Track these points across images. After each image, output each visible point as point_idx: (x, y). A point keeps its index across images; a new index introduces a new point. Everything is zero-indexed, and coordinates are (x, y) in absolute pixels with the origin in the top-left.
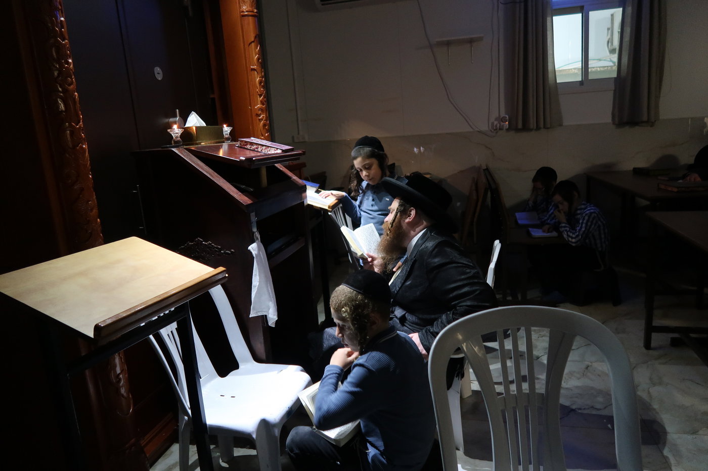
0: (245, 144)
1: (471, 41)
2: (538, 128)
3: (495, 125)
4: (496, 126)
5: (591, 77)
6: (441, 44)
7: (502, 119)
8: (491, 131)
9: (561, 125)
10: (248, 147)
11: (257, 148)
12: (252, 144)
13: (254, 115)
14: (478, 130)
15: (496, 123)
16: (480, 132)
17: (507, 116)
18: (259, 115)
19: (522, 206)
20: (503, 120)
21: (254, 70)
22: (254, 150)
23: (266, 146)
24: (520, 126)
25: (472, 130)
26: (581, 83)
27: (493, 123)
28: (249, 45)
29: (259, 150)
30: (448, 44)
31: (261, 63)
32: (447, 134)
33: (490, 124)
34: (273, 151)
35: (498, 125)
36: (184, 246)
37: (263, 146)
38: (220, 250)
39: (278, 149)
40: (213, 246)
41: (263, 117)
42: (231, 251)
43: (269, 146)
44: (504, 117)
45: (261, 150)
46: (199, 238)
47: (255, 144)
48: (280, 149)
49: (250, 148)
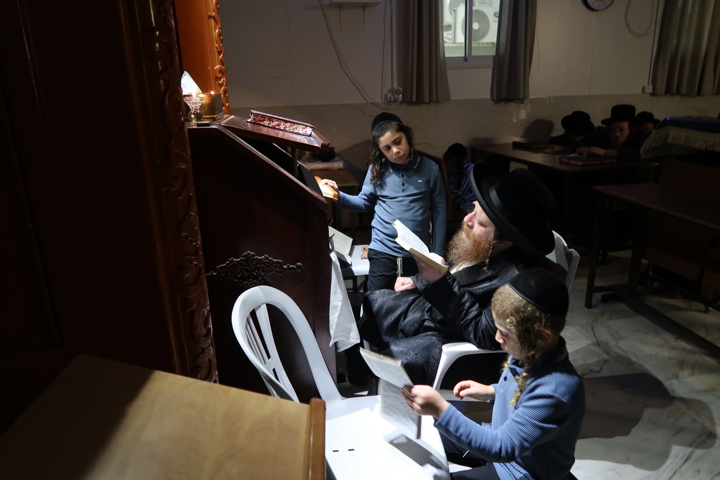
0: (261, 119)
1: (364, 6)
2: (431, 100)
3: (389, 96)
4: (390, 98)
5: (474, 53)
6: (333, 6)
7: (396, 92)
8: (384, 103)
9: (448, 99)
10: (266, 123)
11: (278, 125)
13: (213, 77)
14: (372, 101)
15: (389, 95)
16: (374, 104)
17: (401, 89)
18: (218, 79)
20: (397, 92)
22: (274, 128)
24: (414, 100)
25: (366, 102)
26: (465, 59)
27: (386, 95)
29: (282, 127)
30: (341, 6)
31: (218, 9)
32: (341, 105)
33: (383, 97)
34: (300, 130)
35: (392, 98)
36: (225, 265)
37: (287, 122)
38: (281, 265)
39: (306, 126)
40: (271, 260)
41: (224, 81)
42: (297, 266)
43: (294, 123)
44: (398, 89)
45: (284, 128)
46: (248, 252)
47: (276, 120)
48: (310, 127)
49: (269, 124)
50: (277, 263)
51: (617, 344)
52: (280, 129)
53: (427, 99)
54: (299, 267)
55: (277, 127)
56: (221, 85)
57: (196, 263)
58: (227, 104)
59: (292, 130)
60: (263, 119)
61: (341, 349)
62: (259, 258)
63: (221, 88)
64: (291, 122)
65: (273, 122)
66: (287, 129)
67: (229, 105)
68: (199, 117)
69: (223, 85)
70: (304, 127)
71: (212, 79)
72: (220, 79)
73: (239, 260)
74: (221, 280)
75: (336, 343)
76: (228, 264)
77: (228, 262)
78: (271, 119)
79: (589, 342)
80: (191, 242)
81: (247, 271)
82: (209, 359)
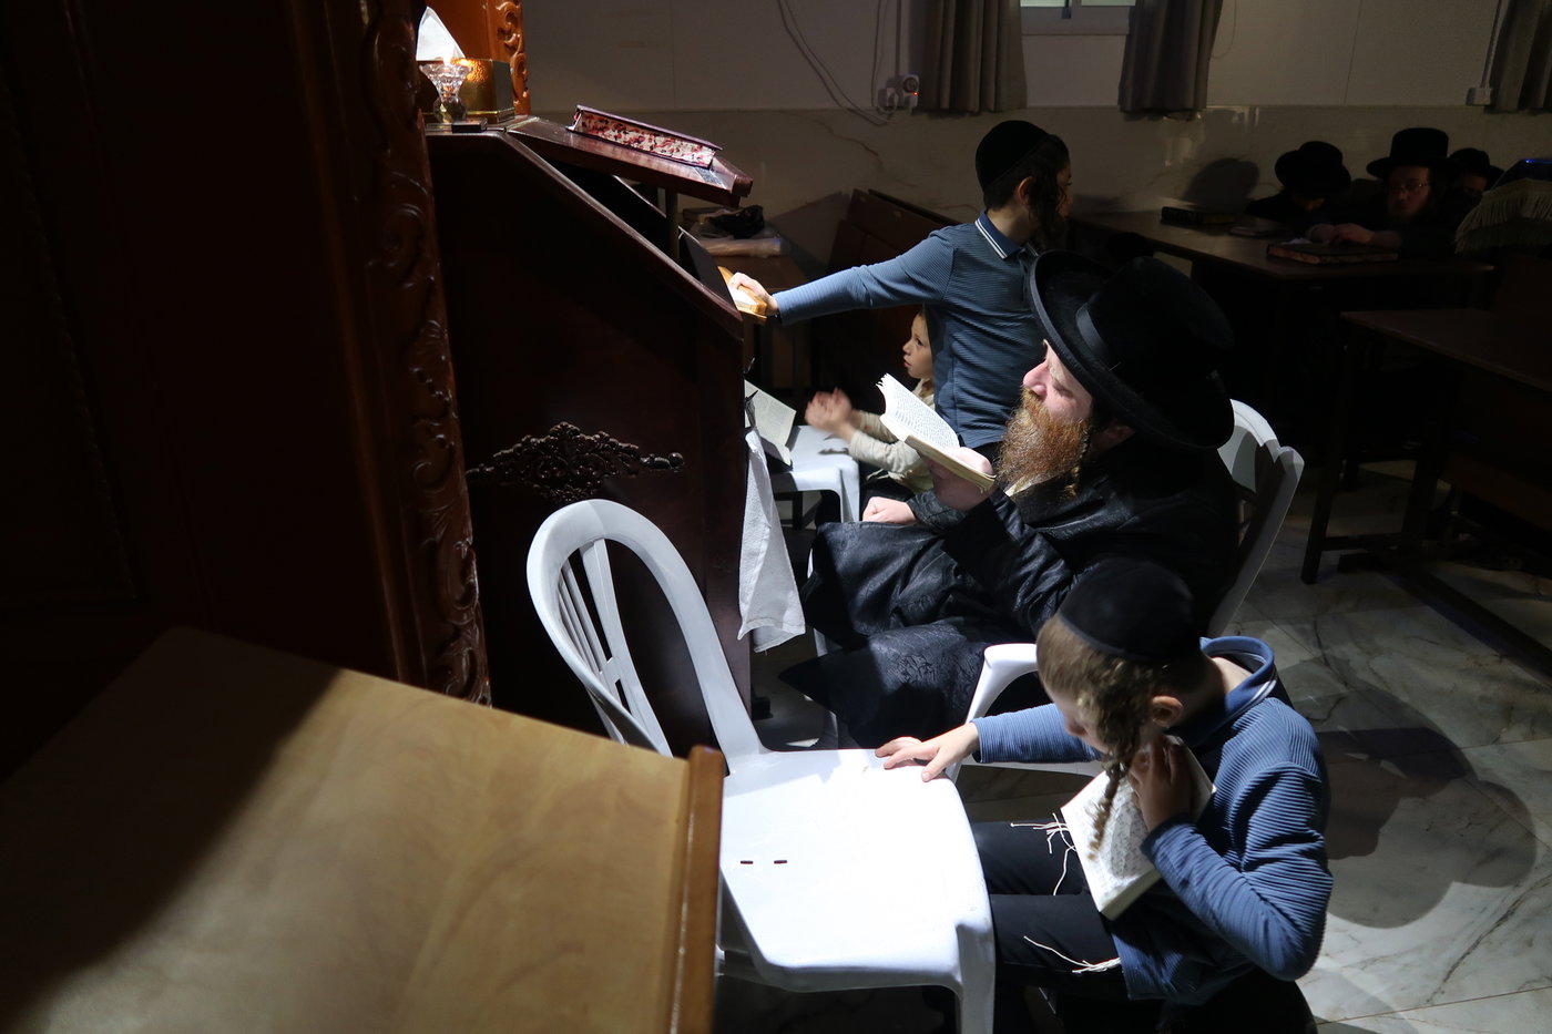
0: (600, 125)
2: (983, 107)
3: (889, 94)
4: (891, 99)
7: (905, 83)
8: (878, 110)
9: (1022, 105)
10: (611, 134)
11: (638, 141)
14: (849, 106)
15: (890, 92)
16: (852, 111)
17: (917, 79)
18: (505, 33)
20: (906, 86)
24: (946, 104)
25: (831, 105)
26: (1066, 12)
27: (882, 92)
32: (781, 111)
33: (876, 96)
34: (687, 152)
35: (896, 98)
36: (511, 450)
37: (657, 134)
38: (637, 455)
39: (701, 145)
40: (613, 444)
41: (517, 39)
42: (672, 459)
43: (674, 137)
44: (908, 79)
45: (652, 148)
46: (564, 424)
47: (633, 128)
48: (710, 147)
49: (616, 137)
50: (627, 450)
51: (1368, 663)
52: (640, 150)
53: (974, 104)
54: (675, 462)
55: (635, 145)
56: (512, 49)
57: (442, 436)
58: (525, 94)
59: (668, 154)
60: (604, 124)
61: (763, 647)
62: (587, 438)
63: (511, 55)
64: (666, 135)
65: (625, 133)
66: (658, 150)
67: (528, 95)
68: (456, 111)
69: (515, 50)
70: (696, 146)
71: (490, 34)
72: (509, 34)
73: (543, 440)
74: (504, 484)
75: (752, 633)
76: (519, 449)
77: (519, 445)
78: (621, 127)
79: (1307, 656)
80: (432, 388)
81: (561, 466)
82: (470, 651)
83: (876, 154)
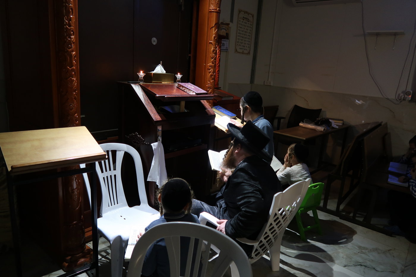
0: (180, 86)
1: (395, 34)
3: (400, 96)
4: (401, 97)
6: (372, 34)
7: (407, 92)
8: (397, 99)
12: (183, 87)
13: (206, 69)
14: (387, 97)
15: (401, 95)
16: (388, 99)
17: (411, 92)
19: (398, 160)
20: (407, 93)
21: (211, 43)
22: (183, 90)
23: (189, 89)
25: (382, 97)
27: (399, 95)
28: (211, 29)
29: (186, 91)
30: (378, 35)
31: (216, 40)
33: (397, 95)
35: (403, 97)
38: (144, 141)
39: (194, 92)
40: (141, 138)
41: (212, 70)
46: (136, 132)
54: (148, 144)
59: (188, 93)
70: (192, 92)
72: (210, 69)
76: (131, 135)
81: (135, 140)
83: (394, 113)
